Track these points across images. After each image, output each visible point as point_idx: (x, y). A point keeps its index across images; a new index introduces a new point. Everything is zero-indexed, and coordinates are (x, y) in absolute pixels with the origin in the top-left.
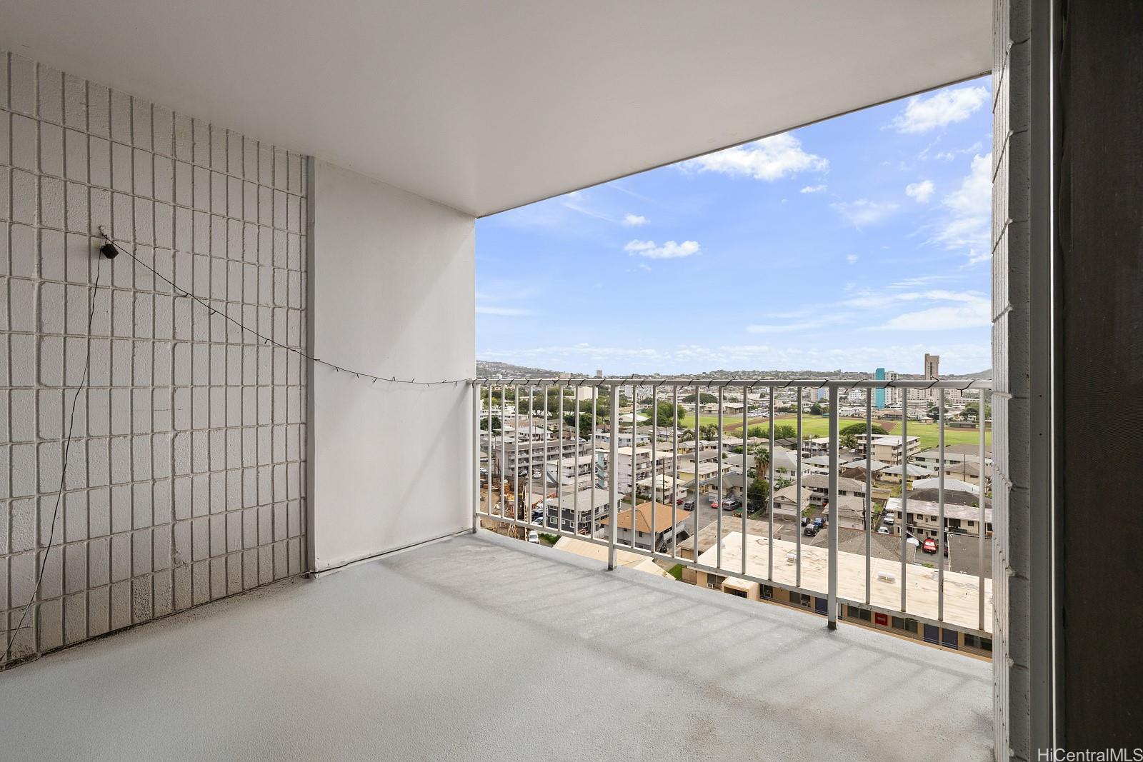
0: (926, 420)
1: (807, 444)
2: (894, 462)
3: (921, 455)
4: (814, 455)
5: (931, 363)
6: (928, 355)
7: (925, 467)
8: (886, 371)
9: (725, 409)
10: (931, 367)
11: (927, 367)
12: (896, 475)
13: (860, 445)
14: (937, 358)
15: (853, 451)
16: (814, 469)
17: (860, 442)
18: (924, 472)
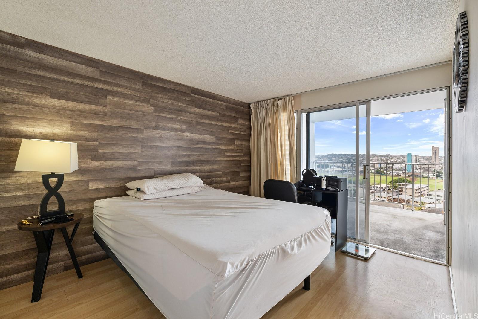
0: (432, 177)
1: (374, 187)
2: (416, 196)
3: (430, 193)
4: (377, 192)
5: (435, 151)
6: (434, 147)
7: (432, 199)
8: (412, 154)
9: (335, 171)
10: (435, 153)
11: (433, 153)
12: (417, 202)
13: (400, 188)
14: (438, 148)
15: (396, 191)
16: (378, 198)
17: (400, 187)
18: (430, 201)
